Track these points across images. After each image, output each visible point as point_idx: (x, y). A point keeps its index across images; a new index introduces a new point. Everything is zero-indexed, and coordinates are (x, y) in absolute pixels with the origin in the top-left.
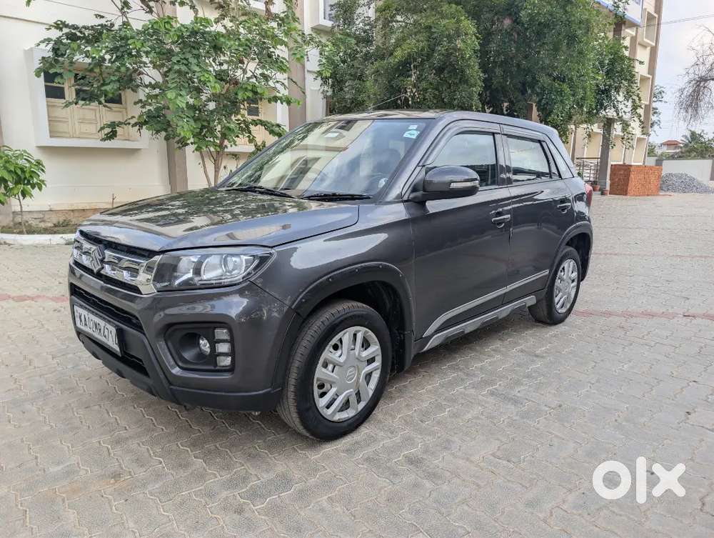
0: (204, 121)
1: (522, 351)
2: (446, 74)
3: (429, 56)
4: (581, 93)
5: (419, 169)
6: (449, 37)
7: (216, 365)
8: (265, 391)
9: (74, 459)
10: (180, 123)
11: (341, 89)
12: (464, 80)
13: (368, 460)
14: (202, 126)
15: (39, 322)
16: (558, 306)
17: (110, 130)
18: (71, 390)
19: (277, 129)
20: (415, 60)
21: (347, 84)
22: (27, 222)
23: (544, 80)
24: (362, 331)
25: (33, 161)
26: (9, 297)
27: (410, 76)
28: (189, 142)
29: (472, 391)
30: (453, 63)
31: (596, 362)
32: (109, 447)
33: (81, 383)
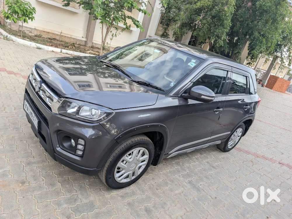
0: (108, 11)
1: (208, 163)
2: (215, 20)
3: (211, 10)
4: (269, 45)
5: (190, 83)
6: (222, 3)
7: (75, 152)
8: (93, 169)
9: (8, 168)
10: (97, 10)
11: (169, 12)
12: (222, 25)
13: (129, 204)
14: (106, 13)
15: (14, 88)
16: (229, 145)
17: (67, 2)
18: (17, 129)
19: (137, 23)
20: (205, 9)
21: (172, 10)
22: (24, 31)
23: (256, 34)
24: (143, 149)
25: (31, 7)
26: (6, 70)
27: (200, 16)
28: (99, 18)
29: (182, 179)
30: (221, 16)
31: (236, 178)
32: (25, 165)
33: (22, 126)
